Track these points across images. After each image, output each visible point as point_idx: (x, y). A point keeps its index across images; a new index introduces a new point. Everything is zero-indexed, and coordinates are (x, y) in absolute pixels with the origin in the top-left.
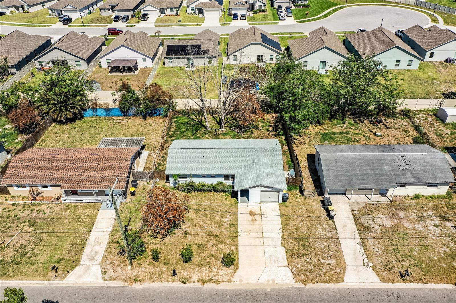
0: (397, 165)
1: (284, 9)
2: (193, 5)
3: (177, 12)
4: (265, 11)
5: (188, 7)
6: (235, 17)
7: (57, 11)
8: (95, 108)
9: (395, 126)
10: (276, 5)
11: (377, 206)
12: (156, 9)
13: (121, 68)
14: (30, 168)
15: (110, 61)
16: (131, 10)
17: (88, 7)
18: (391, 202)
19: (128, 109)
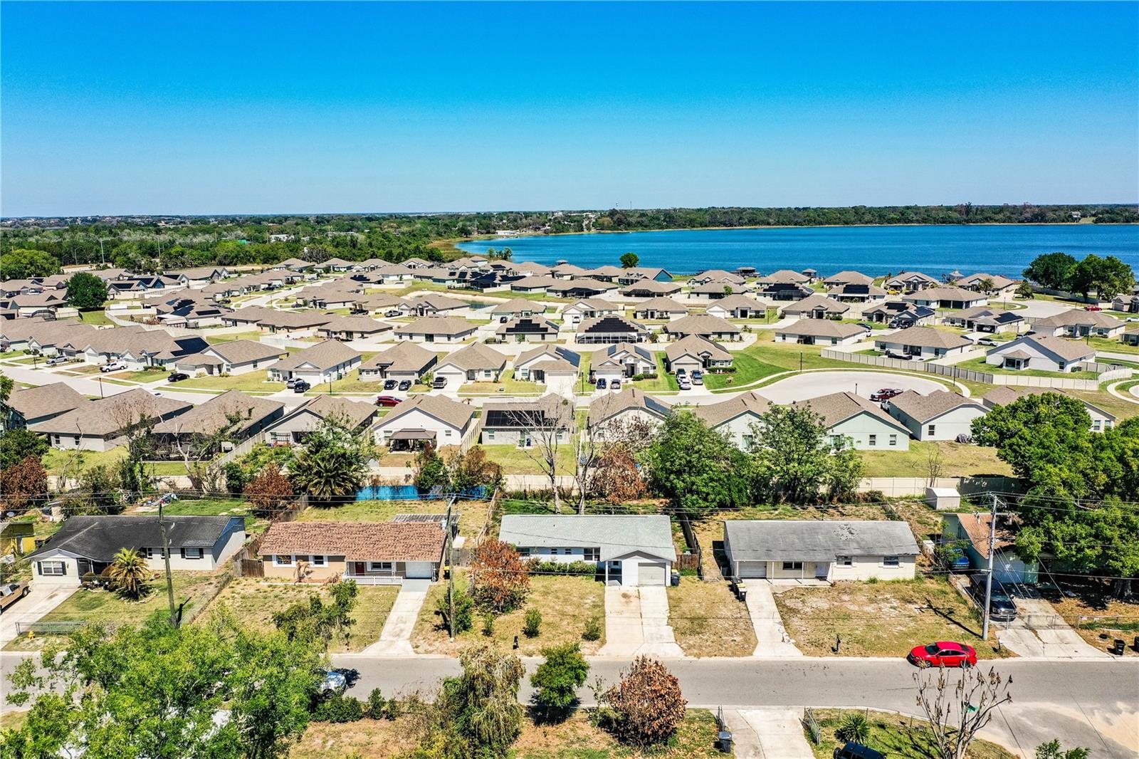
0: (837, 535)
1: (688, 374)
2: (527, 366)
3: (497, 376)
4: (654, 377)
5: (517, 369)
6: (602, 384)
7: (283, 372)
8: (375, 486)
9: (857, 513)
10: (674, 369)
11: (812, 590)
12: (459, 371)
13: (411, 443)
14: (300, 536)
15: (390, 435)
16: (416, 372)
17: (337, 368)
18: (832, 585)
19: (430, 488)
